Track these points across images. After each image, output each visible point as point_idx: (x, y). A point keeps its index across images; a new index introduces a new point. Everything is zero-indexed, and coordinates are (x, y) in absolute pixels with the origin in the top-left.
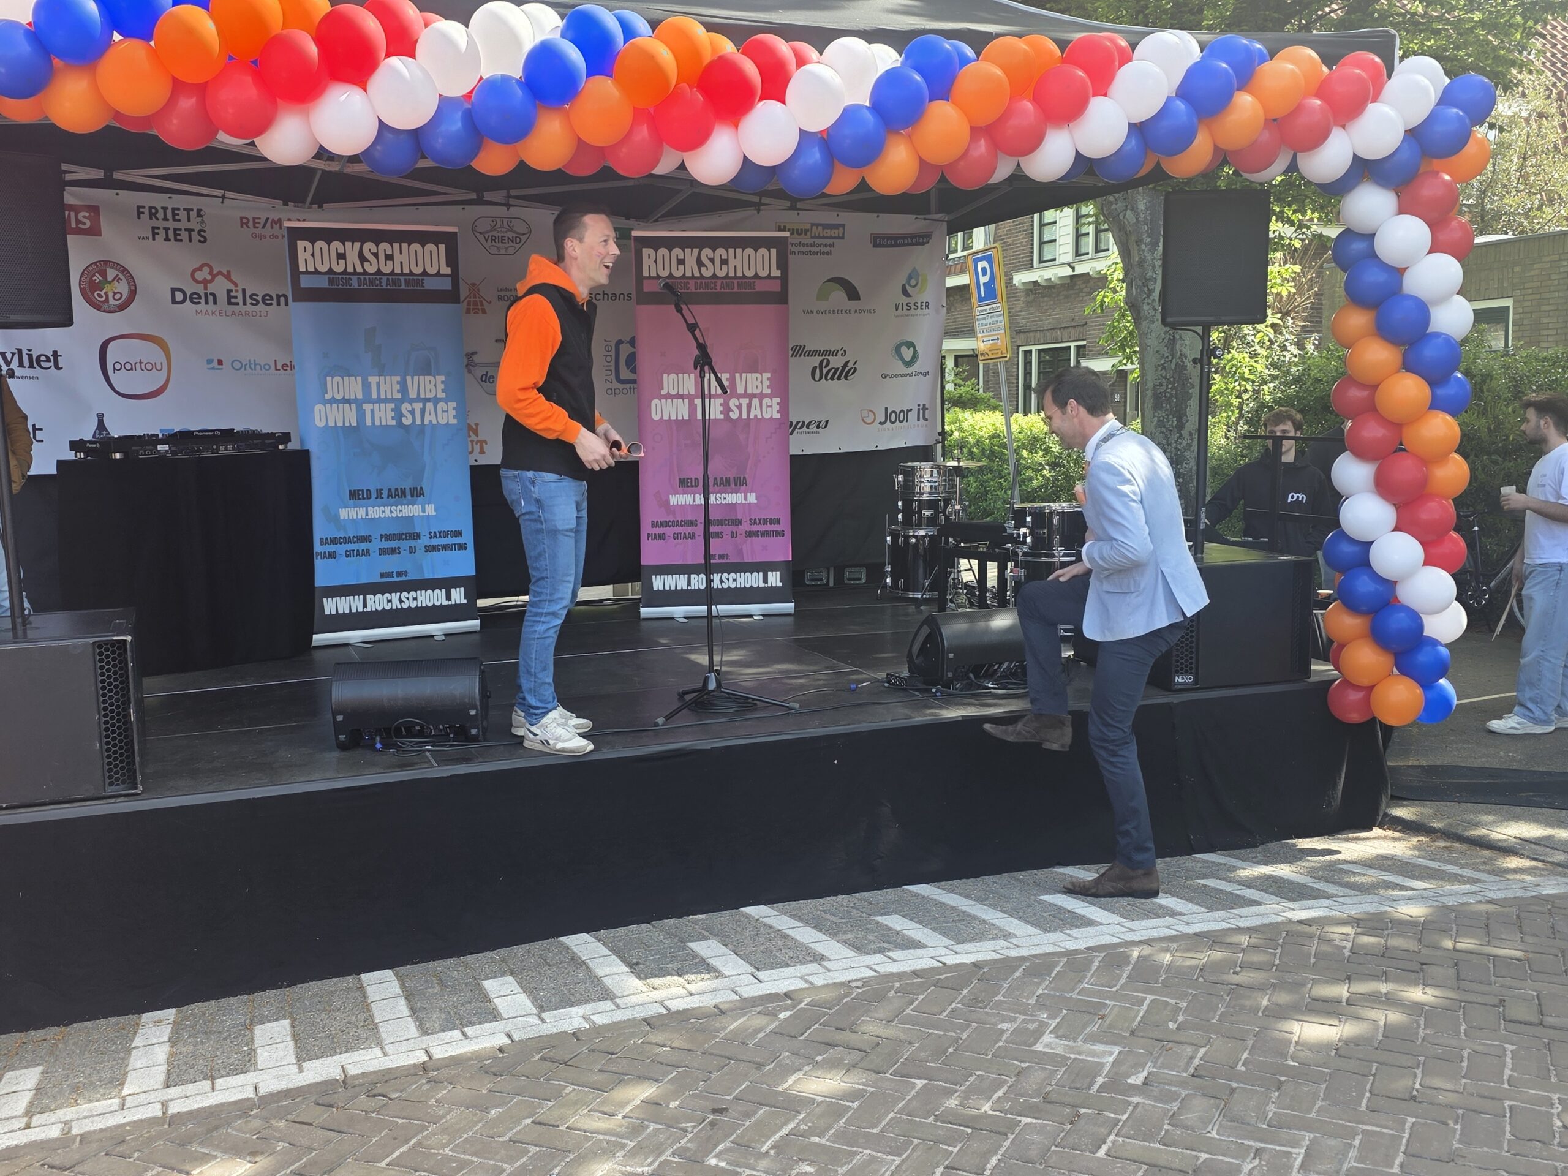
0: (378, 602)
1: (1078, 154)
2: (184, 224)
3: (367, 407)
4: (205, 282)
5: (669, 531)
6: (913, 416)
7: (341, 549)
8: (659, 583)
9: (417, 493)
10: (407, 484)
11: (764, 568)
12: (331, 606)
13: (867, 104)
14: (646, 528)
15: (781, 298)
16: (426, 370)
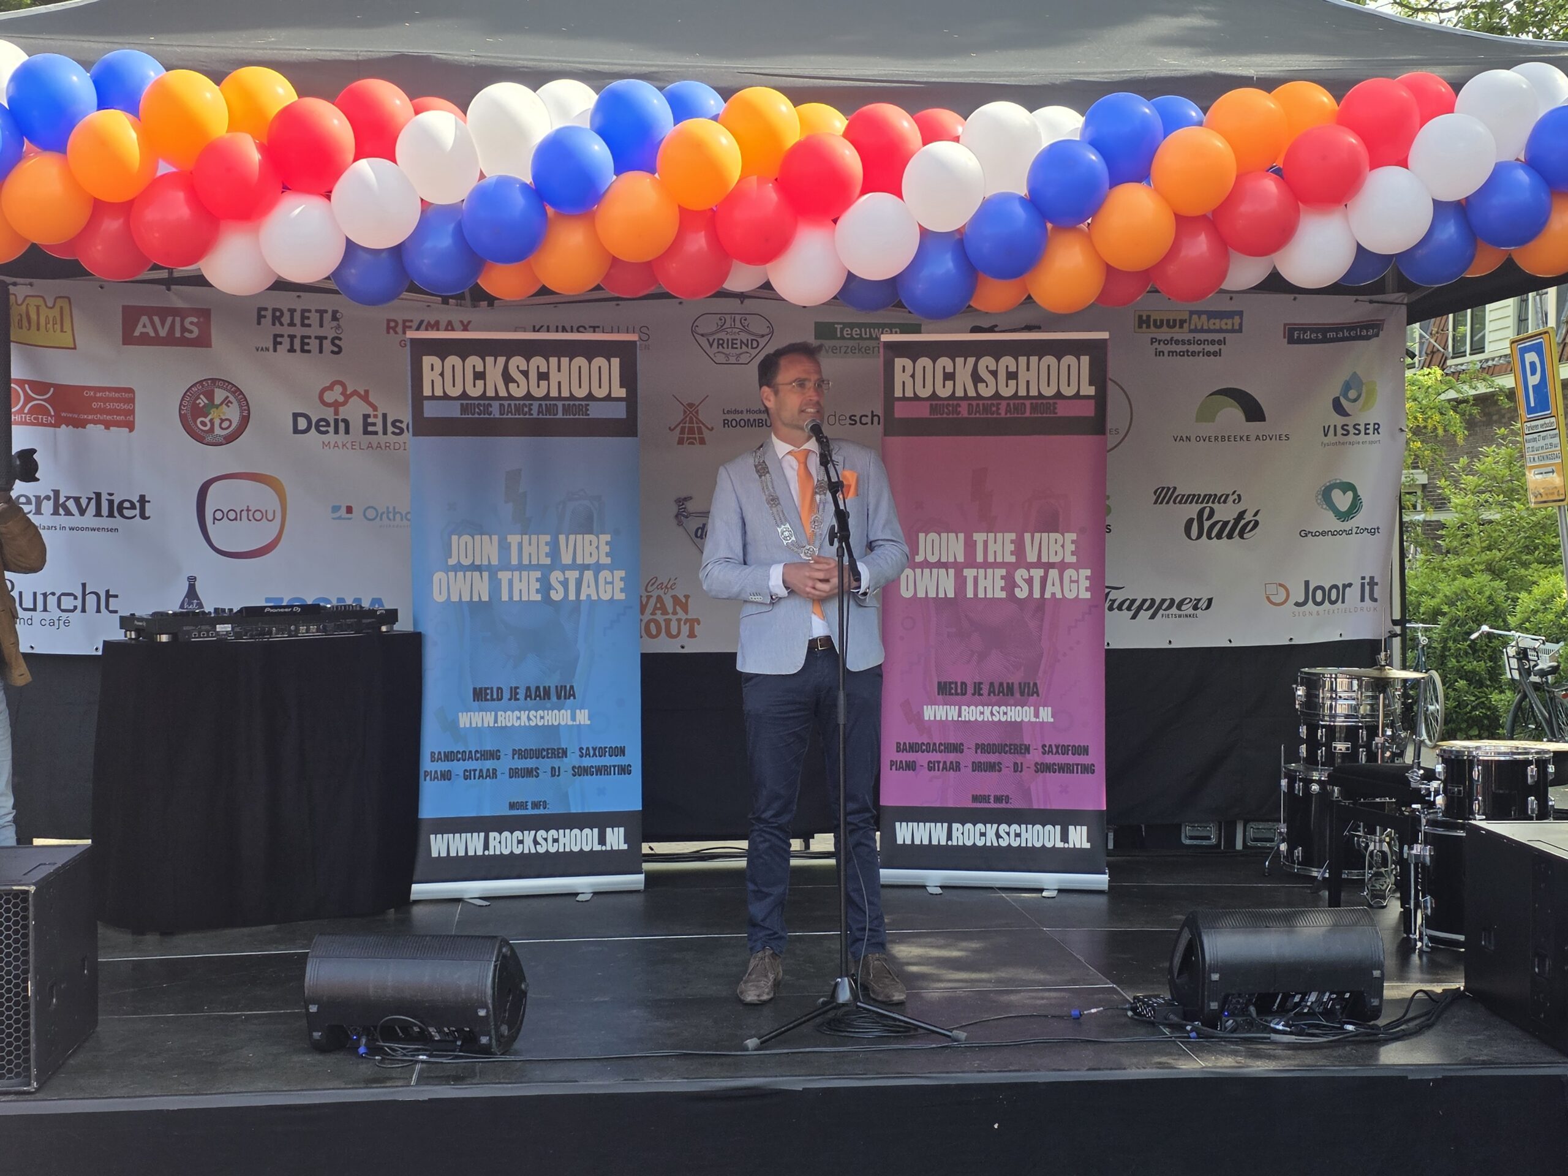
0: (504, 843)
1: (1360, 249)
2: (314, 331)
3: (504, 576)
4: (336, 405)
5: (922, 758)
6: (1353, 594)
7: (458, 767)
8: (905, 833)
9: (565, 694)
10: (552, 682)
11: (1064, 819)
12: (439, 845)
13: (1023, 191)
14: (889, 754)
15: (1097, 425)
16: (586, 526)
